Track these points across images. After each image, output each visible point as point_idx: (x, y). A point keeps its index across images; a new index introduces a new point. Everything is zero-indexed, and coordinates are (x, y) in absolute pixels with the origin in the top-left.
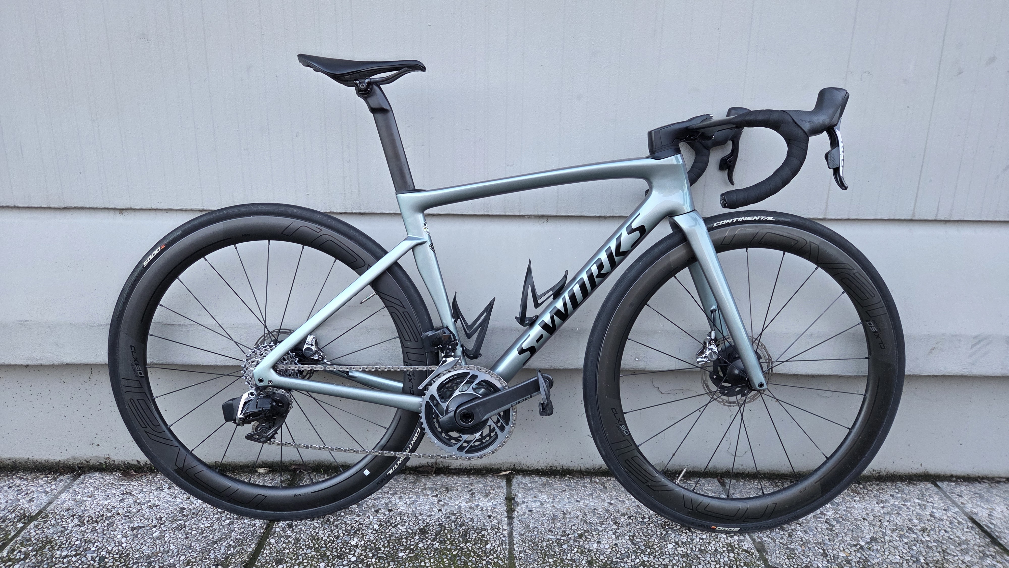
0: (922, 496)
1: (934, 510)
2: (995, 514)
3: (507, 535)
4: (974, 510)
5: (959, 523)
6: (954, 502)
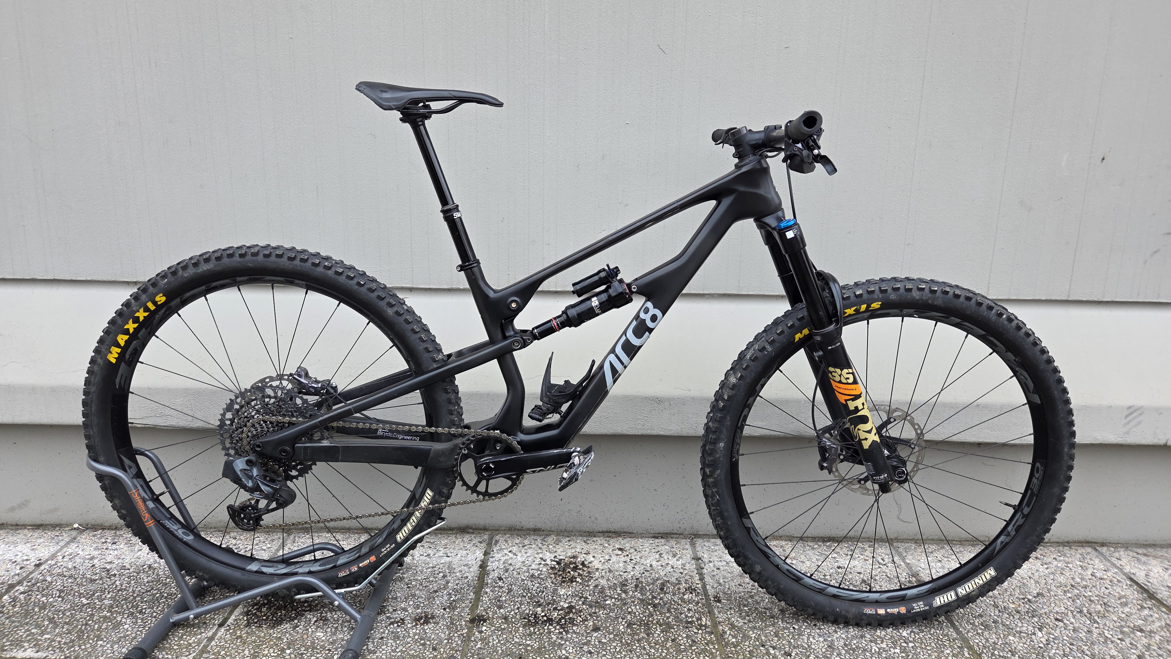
0: (1084, 559)
1: (1095, 571)
2: (1152, 574)
3: (701, 589)
4: (1132, 571)
5: (1118, 581)
6: (1114, 565)
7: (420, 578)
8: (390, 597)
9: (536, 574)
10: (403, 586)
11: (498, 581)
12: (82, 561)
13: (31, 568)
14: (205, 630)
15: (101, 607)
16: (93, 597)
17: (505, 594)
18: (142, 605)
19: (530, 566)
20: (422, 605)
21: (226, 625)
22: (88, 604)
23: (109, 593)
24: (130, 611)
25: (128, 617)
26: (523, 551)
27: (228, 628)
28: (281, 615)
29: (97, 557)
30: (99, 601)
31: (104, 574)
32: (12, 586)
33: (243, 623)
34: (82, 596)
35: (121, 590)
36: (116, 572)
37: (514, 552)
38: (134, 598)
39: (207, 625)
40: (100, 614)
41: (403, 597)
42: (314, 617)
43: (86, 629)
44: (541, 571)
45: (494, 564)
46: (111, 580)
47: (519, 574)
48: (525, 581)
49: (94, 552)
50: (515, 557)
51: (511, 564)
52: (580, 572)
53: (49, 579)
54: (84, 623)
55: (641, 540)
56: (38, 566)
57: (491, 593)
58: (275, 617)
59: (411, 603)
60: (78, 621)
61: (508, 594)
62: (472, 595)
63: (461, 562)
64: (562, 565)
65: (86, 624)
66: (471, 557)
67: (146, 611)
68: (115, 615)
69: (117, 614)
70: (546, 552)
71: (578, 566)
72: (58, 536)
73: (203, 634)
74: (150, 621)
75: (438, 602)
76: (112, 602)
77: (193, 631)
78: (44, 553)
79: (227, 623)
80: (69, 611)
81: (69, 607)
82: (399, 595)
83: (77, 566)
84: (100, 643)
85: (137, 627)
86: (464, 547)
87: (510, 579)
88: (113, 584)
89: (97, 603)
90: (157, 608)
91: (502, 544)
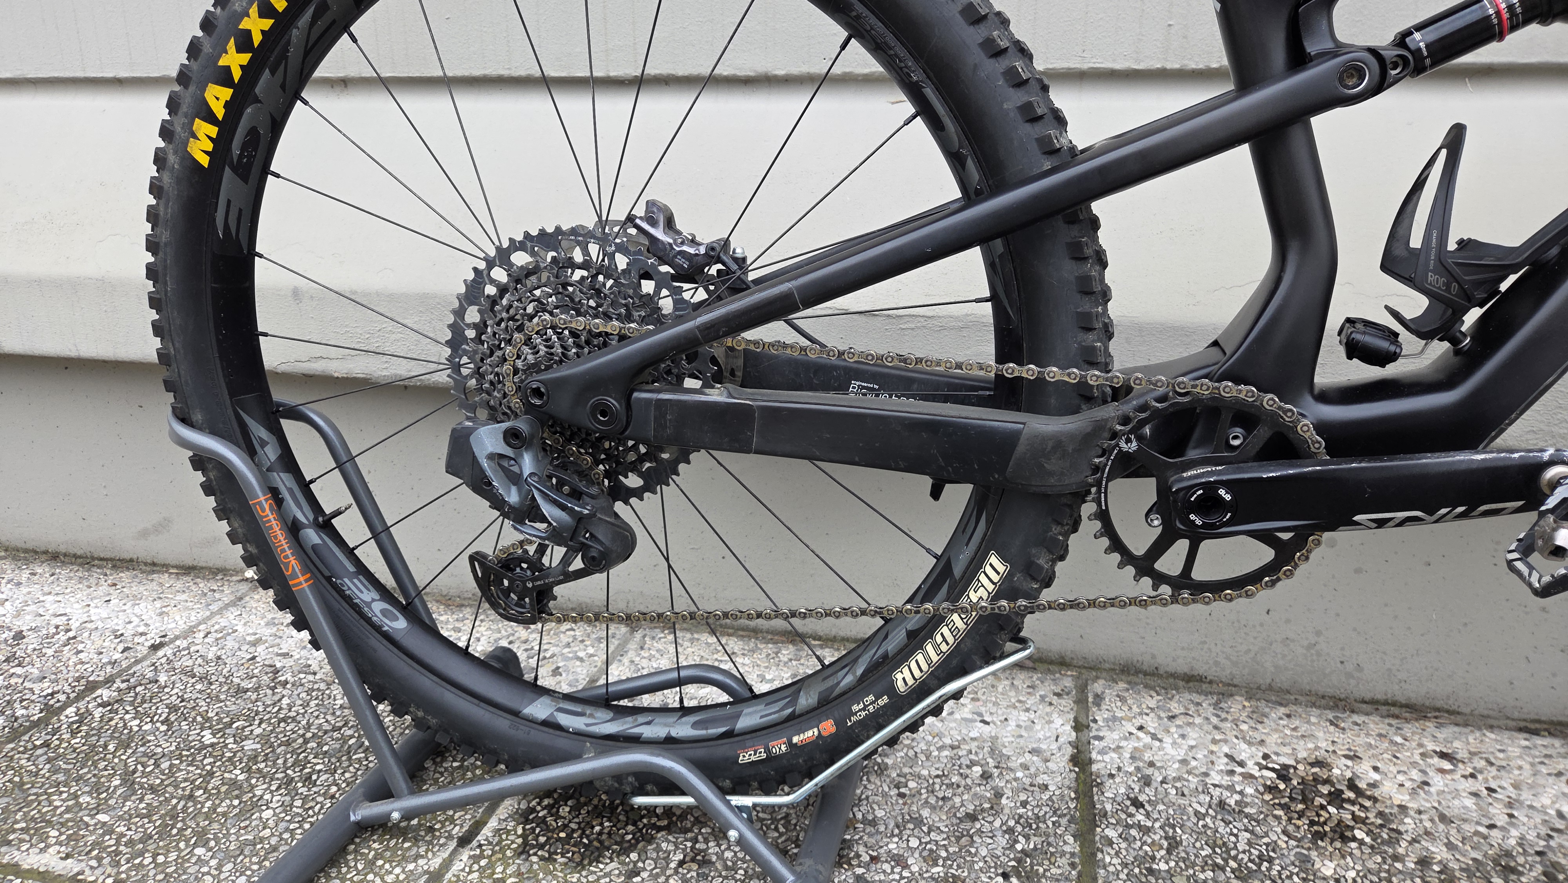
7: (925, 772)
8: (859, 816)
9: (1232, 802)
10: (886, 789)
11: (1132, 810)
12: (237, 646)
13: (143, 650)
14: (427, 853)
15: (234, 756)
16: (227, 731)
17: (1163, 852)
18: (315, 761)
19: (1206, 774)
20: (944, 854)
21: (475, 843)
22: (212, 745)
23: (259, 725)
24: (287, 775)
25: (279, 788)
26: (1173, 730)
27: (478, 851)
28: (600, 833)
29: (266, 641)
30: (235, 742)
31: (265, 678)
32: (92, 687)
33: (513, 842)
34: (208, 725)
35: (284, 720)
36: (288, 676)
37: (1153, 731)
38: (306, 742)
39: (434, 836)
40: (226, 775)
41: (892, 824)
42: (677, 848)
43: (185, 809)
44: (1241, 793)
45: (1107, 758)
46: (273, 694)
47: (1183, 795)
48: (1208, 820)
49: (265, 629)
50: (1157, 743)
51: (1151, 764)
52: (1356, 808)
53: (163, 678)
54: (187, 793)
55: (1493, 736)
56: (155, 648)
57: (1124, 845)
58: (587, 837)
59: (914, 843)
60: (176, 787)
61: (1169, 852)
62: (1071, 845)
63: (1022, 741)
64: (1295, 782)
65: (191, 797)
66: (1041, 731)
67: (318, 777)
68: (253, 781)
69: (258, 779)
70: (1235, 741)
71: (1342, 792)
72: (214, 591)
73: (421, 862)
74: (319, 805)
75: (984, 852)
76: (259, 746)
77: (401, 849)
78: (176, 622)
79: (479, 838)
80: (170, 760)
81: (173, 748)
82: (880, 813)
83: (223, 657)
84: (199, 851)
85: (288, 818)
86: (1020, 701)
87: (1161, 807)
88: (274, 704)
89: (230, 746)
90: (343, 774)
91: (1111, 706)
